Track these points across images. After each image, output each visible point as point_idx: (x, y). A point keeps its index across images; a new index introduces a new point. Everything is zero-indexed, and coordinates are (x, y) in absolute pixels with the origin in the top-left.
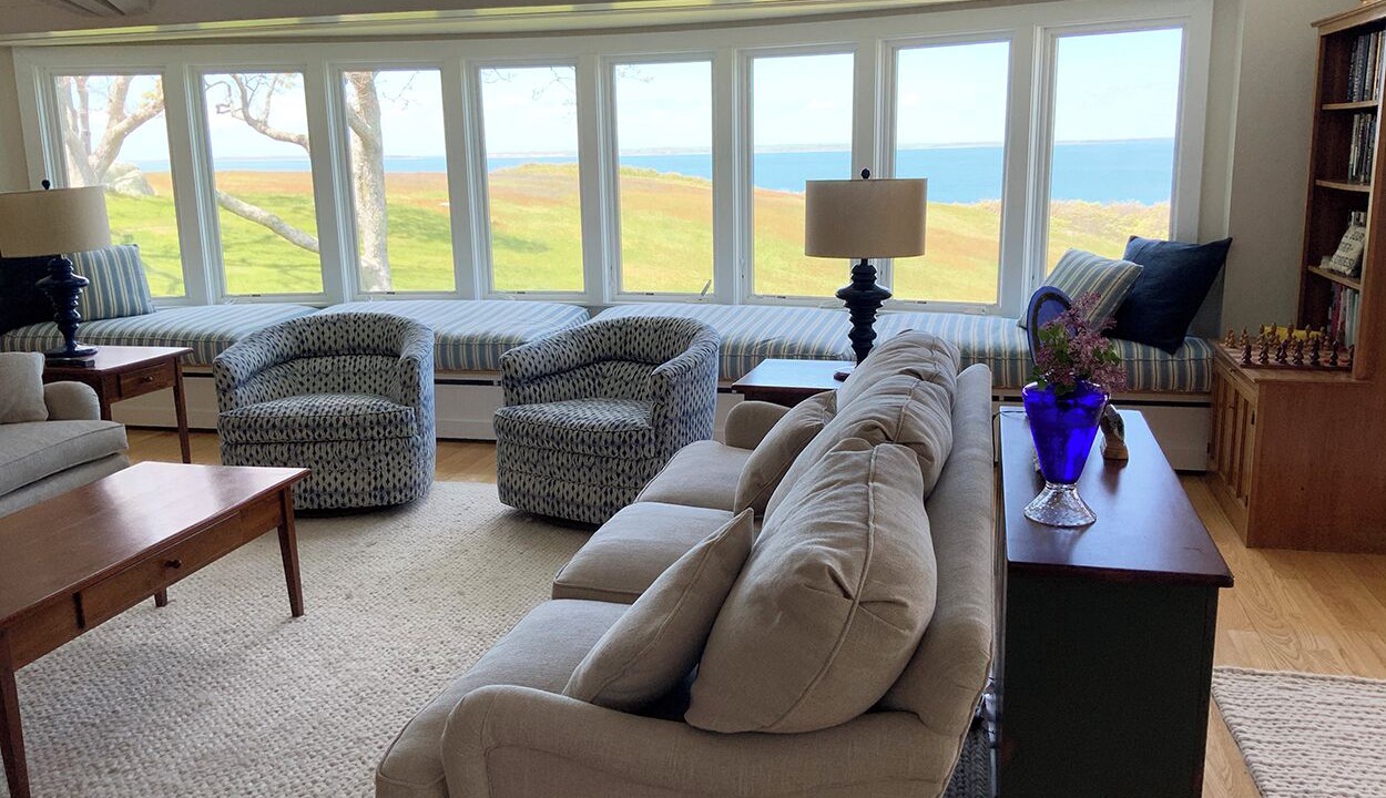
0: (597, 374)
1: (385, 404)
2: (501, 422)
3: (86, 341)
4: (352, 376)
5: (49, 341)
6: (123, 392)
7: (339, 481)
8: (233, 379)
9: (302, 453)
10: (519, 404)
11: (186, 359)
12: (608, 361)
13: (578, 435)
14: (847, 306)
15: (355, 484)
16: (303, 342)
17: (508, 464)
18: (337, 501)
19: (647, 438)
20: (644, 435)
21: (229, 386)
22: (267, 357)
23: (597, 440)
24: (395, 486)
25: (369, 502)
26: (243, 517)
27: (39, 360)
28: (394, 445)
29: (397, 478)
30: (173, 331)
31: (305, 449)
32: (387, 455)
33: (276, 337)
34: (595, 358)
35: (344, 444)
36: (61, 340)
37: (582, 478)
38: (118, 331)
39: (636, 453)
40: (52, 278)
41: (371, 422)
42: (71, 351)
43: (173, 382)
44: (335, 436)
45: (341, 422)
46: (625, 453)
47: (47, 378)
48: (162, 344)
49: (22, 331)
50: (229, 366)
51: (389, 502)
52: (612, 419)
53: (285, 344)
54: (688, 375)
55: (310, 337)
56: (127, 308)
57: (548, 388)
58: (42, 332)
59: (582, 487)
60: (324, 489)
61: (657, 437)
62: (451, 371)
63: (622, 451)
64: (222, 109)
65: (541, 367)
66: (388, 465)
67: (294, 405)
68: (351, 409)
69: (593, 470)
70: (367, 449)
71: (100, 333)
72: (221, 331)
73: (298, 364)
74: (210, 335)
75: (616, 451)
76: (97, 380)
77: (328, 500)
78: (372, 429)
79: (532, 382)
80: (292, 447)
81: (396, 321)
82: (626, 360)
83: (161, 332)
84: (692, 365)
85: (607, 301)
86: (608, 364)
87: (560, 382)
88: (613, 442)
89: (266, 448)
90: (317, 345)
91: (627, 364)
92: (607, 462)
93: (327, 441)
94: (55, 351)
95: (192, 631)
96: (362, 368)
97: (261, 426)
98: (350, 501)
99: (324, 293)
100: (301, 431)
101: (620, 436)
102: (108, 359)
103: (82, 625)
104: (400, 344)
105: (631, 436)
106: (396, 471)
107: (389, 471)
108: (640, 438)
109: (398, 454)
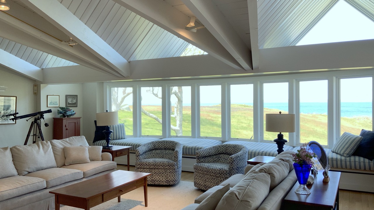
0: (219, 157)
1: (170, 161)
2: (195, 167)
3: (111, 144)
4: (164, 154)
5: (104, 144)
6: (117, 155)
7: (159, 178)
8: (139, 154)
9: (152, 171)
10: (200, 163)
11: (131, 149)
12: (222, 154)
13: (212, 171)
14: (276, 144)
15: (162, 179)
16: (155, 146)
17: (196, 177)
18: (158, 183)
19: (227, 173)
20: (227, 172)
21: (138, 155)
22: (147, 149)
23: (216, 172)
24: (171, 180)
25: (165, 184)
26: (137, 183)
27: (101, 147)
28: (171, 171)
29: (171, 179)
30: (129, 143)
31: (152, 170)
32: (170, 173)
33: (149, 145)
34: (219, 153)
35: (161, 170)
36: (106, 144)
37: (212, 181)
38: (118, 142)
39: (225, 176)
40: (106, 131)
41: (167, 165)
42: (108, 146)
43: (127, 154)
44: (159, 168)
45: (160, 165)
46: (222, 176)
47: (103, 152)
48: (127, 146)
49: (98, 142)
50: (139, 151)
51: (169, 184)
52: (220, 167)
53: (151, 146)
54: (238, 158)
55: (157, 145)
56: (120, 137)
57: (207, 160)
58: (103, 142)
59: (212, 183)
60: (156, 180)
61: (230, 173)
62: (188, 155)
63: (221, 175)
64: (148, 91)
65: (205, 154)
66: (170, 175)
67: (151, 160)
68: (163, 162)
69: (215, 180)
70: (165, 171)
71: (114, 143)
72: (139, 143)
73: (153, 151)
74: (137, 144)
75: (220, 175)
76: (112, 152)
77: (156, 182)
78: (167, 166)
79: (203, 158)
80: (150, 169)
81: (175, 142)
82: (226, 154)
83: (127, 143)
84: (239, 156)
85: (227, 140)
86: (222, 155)
87: (210, 158)
88: (219, 173)
89: (145, 169)
90: (158, 147)
91: (226, 155)
92: (218, 178)
93: (157, 169)
94: (105, 146)
95: (124, 208)
96: (167, 153)
97: (144, 164)
98: (161, 183)
99: (162, 136)
100: (152, 166)
101: (221, 172)
102: (115, 148)
103: (103, 201)
104: (175, 148)
105: (224, 172)
106: (171, 177)
107: (170, 177)
108: (226, 173)
109: (172, 173)
